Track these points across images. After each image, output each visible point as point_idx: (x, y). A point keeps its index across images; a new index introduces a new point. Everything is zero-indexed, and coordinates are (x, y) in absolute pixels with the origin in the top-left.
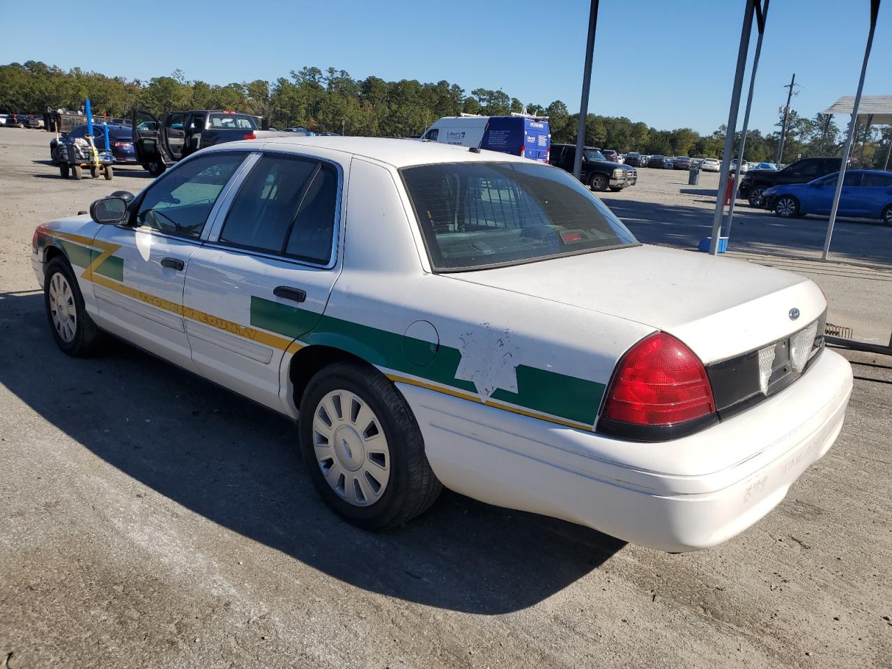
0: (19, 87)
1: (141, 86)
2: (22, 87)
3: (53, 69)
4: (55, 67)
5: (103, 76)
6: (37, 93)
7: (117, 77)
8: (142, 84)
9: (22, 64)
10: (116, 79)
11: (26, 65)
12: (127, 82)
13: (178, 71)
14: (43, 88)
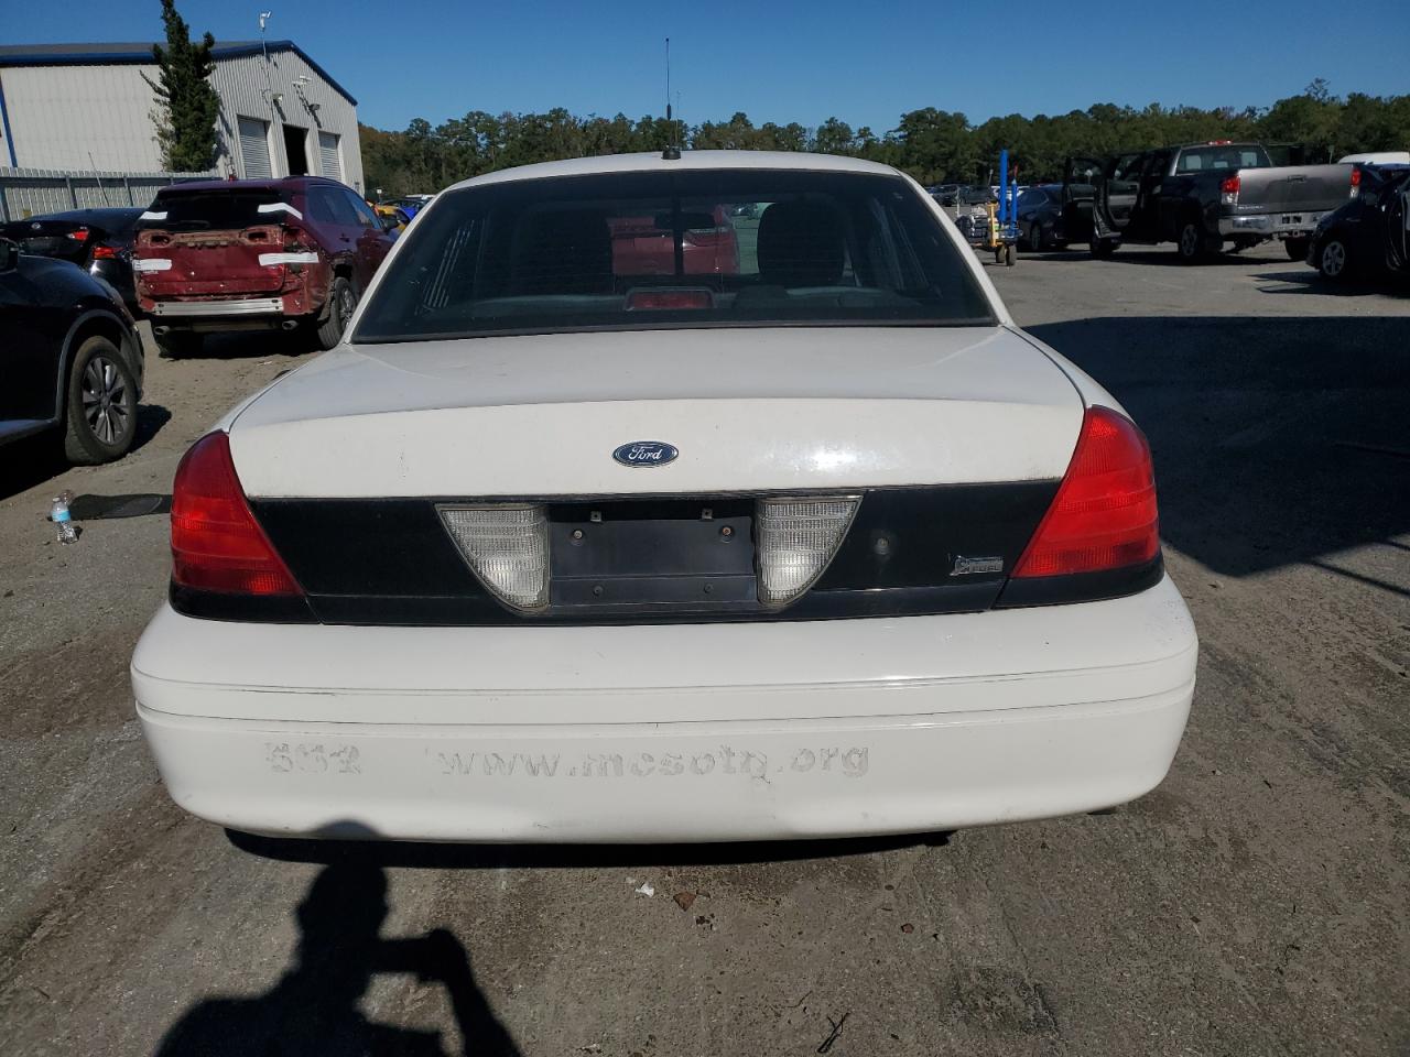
0: (1073, 145)
1: (1257, 117)
2: (1075, 144)
3: (1124, 112)
4: (1128, 107)
5: (1196, 110)
6: (1095, 149)
7: (1218, 109)
8: (1259, 113)
9: (1085, 110)
10: (1216, 112)
11: (1090, 111)
12: (1233, 114)
13: (1318, 81)
14: (1103, 143)
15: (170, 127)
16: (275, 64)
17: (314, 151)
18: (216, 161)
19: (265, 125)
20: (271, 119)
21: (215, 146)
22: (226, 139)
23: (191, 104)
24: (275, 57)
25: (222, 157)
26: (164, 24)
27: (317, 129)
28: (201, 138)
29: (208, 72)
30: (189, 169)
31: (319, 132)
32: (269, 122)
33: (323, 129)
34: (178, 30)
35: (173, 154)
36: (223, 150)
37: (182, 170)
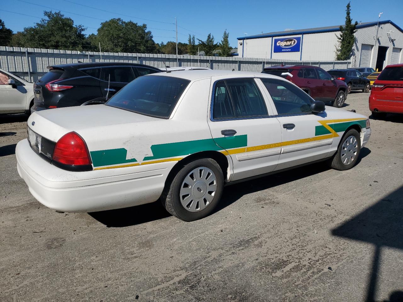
15: (340, 48)
16: (382, 28)
17: (389, 53)
18: (351, 57)
19: (372, 46)
20: (375, 44)
21: (351, 53)
22: (356, 51)
23: (347, 42)
24: (382, 26)
25: (353, 56)
26: (345, 20)
27: (392, 46)
28: (347, 51)
29: (354, 32)
30: (341, 60)
31: (393, 48)
32: (374, 45)
33: (396, 47)
34: (349, 21)
35: (338, 56)
36: (354, 54)
37: (340, 60)
